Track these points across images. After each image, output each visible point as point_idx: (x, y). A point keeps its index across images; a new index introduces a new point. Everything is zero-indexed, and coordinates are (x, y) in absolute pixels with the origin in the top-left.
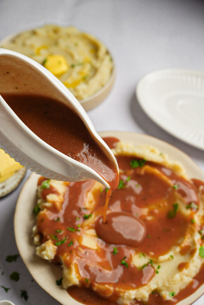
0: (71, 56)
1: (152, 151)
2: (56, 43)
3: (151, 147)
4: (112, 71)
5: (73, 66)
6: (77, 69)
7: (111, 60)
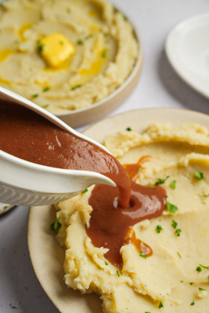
0: (72, 29)
1: (199, 131)
2: (41, 18)
3: (197, 126)
4: (135, 35)
5: (80, 43)
6: (88, 44)
7: (126, 19)
